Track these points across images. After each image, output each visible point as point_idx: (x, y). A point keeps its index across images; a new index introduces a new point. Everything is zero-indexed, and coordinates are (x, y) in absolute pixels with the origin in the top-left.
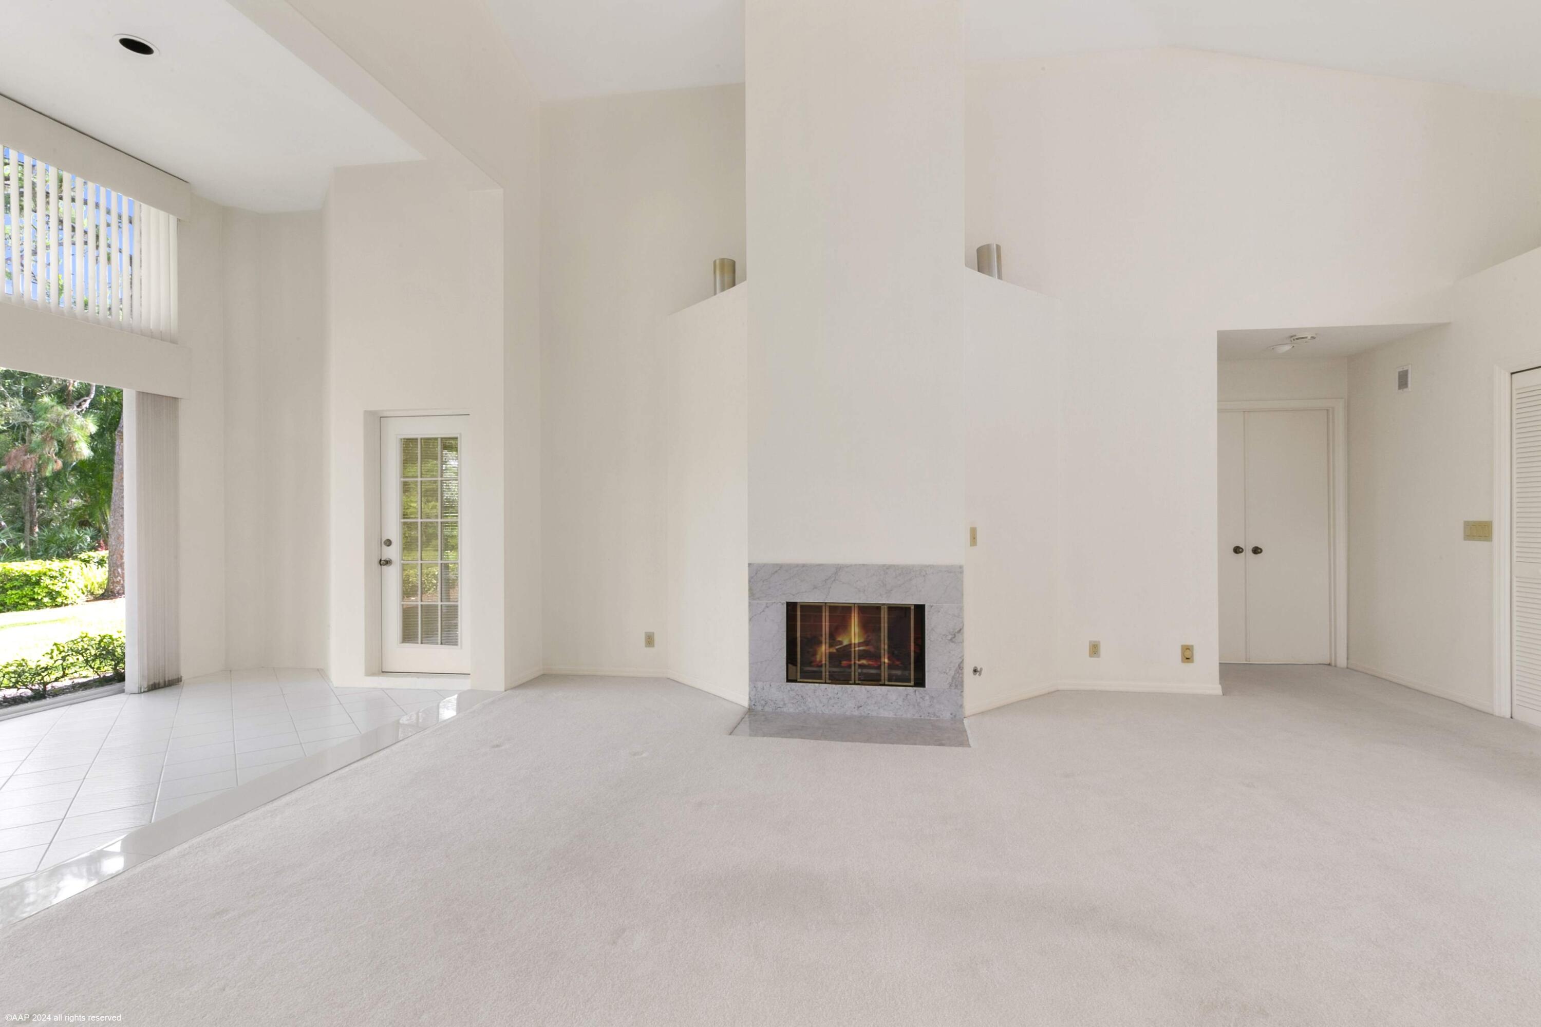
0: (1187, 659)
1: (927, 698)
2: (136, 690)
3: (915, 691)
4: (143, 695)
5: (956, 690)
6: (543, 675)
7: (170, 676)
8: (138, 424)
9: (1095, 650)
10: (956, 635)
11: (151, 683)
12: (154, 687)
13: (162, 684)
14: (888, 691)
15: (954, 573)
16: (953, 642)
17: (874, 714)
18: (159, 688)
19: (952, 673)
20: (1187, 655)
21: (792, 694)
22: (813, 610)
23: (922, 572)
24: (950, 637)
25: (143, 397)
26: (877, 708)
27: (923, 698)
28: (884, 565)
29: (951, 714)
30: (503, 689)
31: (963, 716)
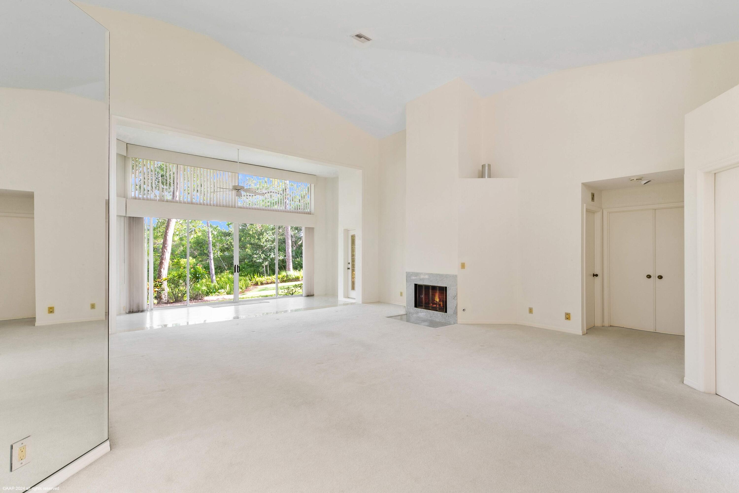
0: (567, 318)
1: (447, 316)
2: (304, 296)
3: (444, 314)
4: (306, 297)
5: (455, 315)
6: (379, 302)
7: (312, 294)
8: (305, 234)
9: (531, 311)
10: (455, 297)
11: (307, 295)
12: (308, 296)
13: (310, 296)
14: (438, 313)
15: (455, 277)
16: (454, 299)
17: (434, 320)
18: (309, 296)
19: (454, 309)
20: (568, 317)
21: (416, 311)
22: (421, 286)
23: (446, 276)
24: (453, 298)
25: (306, 228)
26: (435, 318)
27: (446, 316)
28: (437, 274)
29: (454, 322)
30: (361, 303)
31: (456, 323)
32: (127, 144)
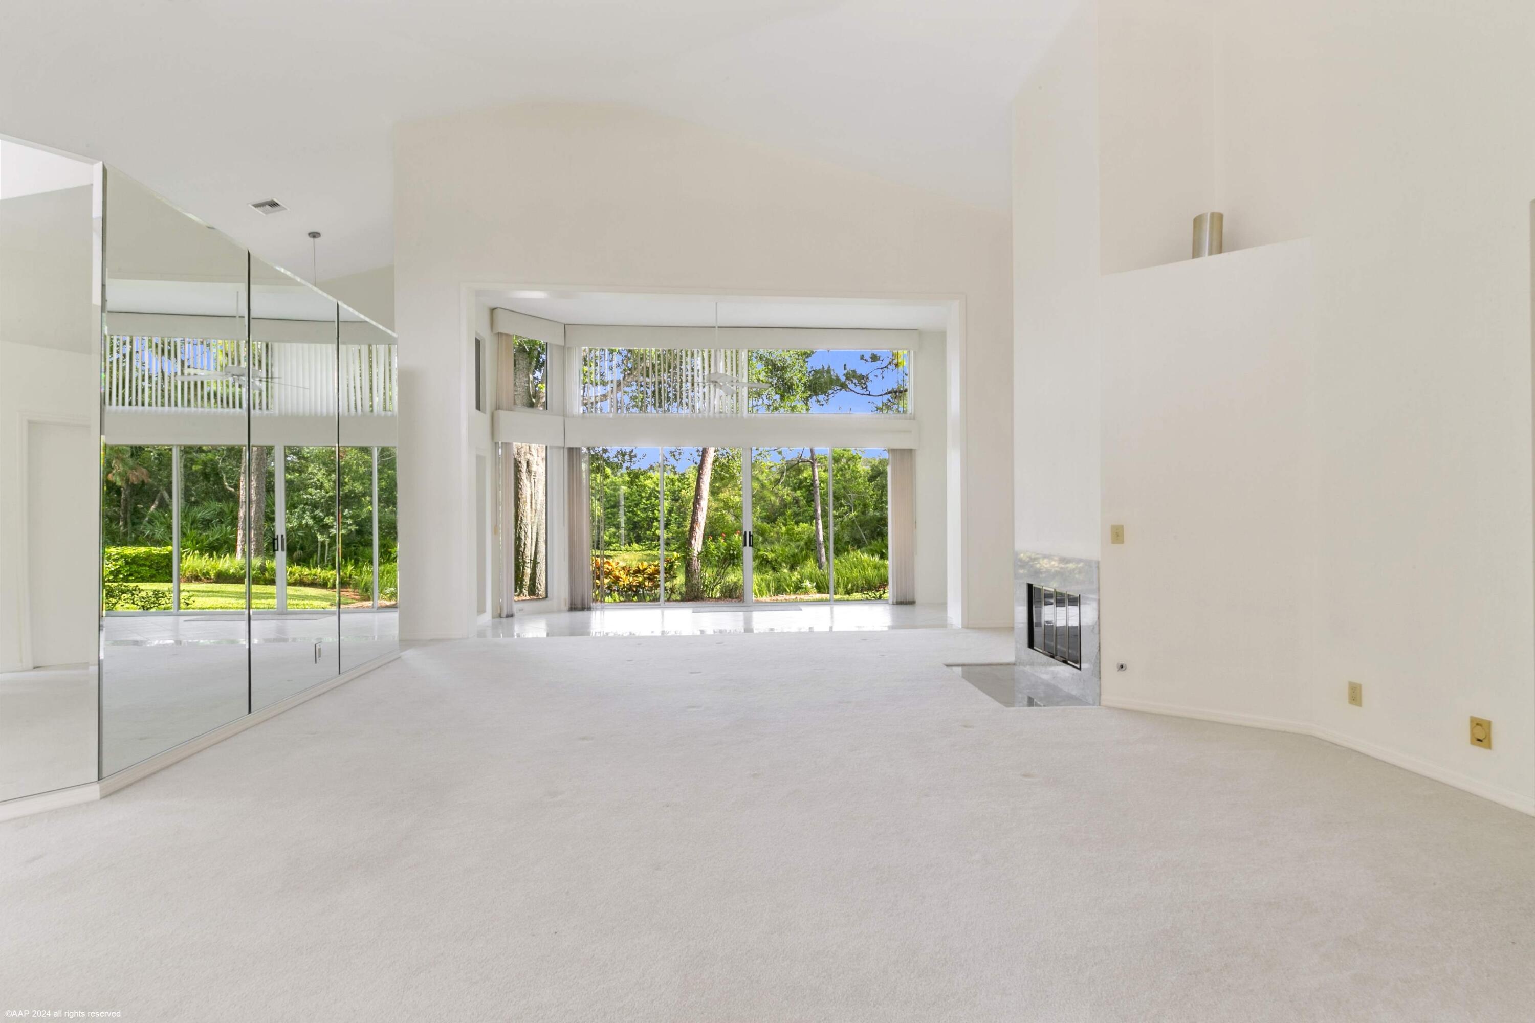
0: (1479, 740)
1: (1082, 681)
2: (892, 602)
3: (1077, 672)
5: (1095, 679)
7: (909, 599)
10: (1095, 626)
11: (899, 600)
13: (905, 602)
14: (1066, 668)
15: (1093, 568)
16: (1094, 630)
18: (903, 604)
19: (1094, 661)
20: (1481, 735)
22: (1038, 591)
23: (1079, 564)
24: (1091, 628)
25: (892, 451)
29: (1093, 700)
30: (961, 627)
31: (1098, 704)
32: (565, 325)
